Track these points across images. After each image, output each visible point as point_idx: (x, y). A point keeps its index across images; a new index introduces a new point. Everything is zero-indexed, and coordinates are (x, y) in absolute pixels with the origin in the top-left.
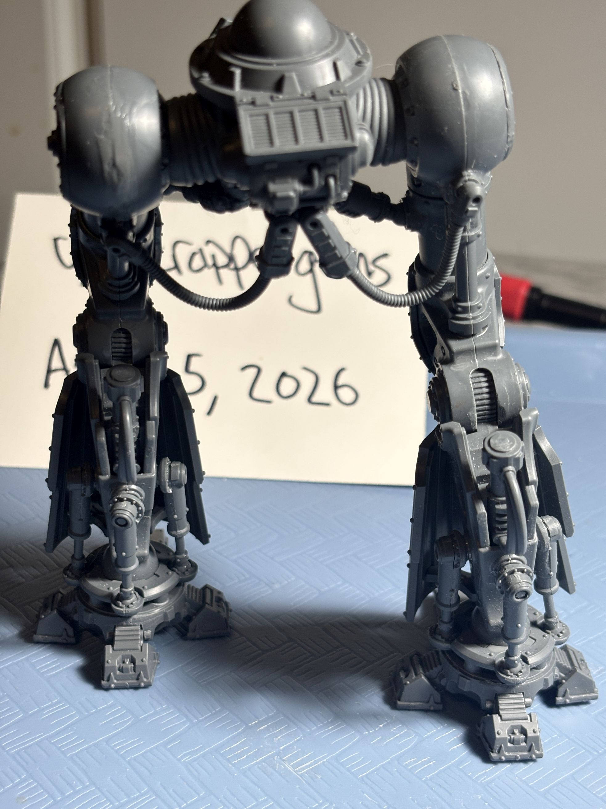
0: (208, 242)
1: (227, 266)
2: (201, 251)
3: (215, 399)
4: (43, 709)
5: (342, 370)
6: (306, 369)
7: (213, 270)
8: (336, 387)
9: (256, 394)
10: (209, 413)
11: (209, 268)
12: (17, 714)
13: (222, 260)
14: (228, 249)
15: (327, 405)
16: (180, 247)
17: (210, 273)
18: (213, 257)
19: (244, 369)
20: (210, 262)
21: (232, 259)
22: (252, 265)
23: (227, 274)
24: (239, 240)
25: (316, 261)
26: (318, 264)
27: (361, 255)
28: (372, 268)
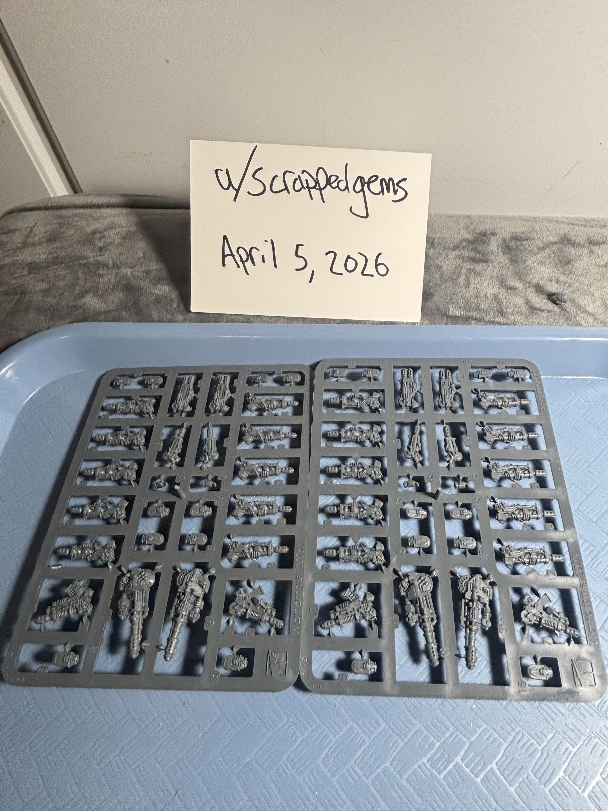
0: (303, 171)
1: (314, 187)
2: (299, 177)
3: (313, 272)
5: (380, 254)
6: (360, 253)
7: (307, 189)
8: (377, 265)
9: (334, 270)
10: (310, 282)
11: (305, 189)
13: (312, 184)
14: (315, 177)
15: (372, 276)
16: (287, 173)
17: (305, 192)
18: (307, 181)
19: (327, 254)
20: (305, 185)
21: (317, 182)
22: (328, 186)
23: (315, 192)
24: (321, 170)
25: (365, 183)
26: (366, 185)
27: (391, 179)
28: (396, 187)
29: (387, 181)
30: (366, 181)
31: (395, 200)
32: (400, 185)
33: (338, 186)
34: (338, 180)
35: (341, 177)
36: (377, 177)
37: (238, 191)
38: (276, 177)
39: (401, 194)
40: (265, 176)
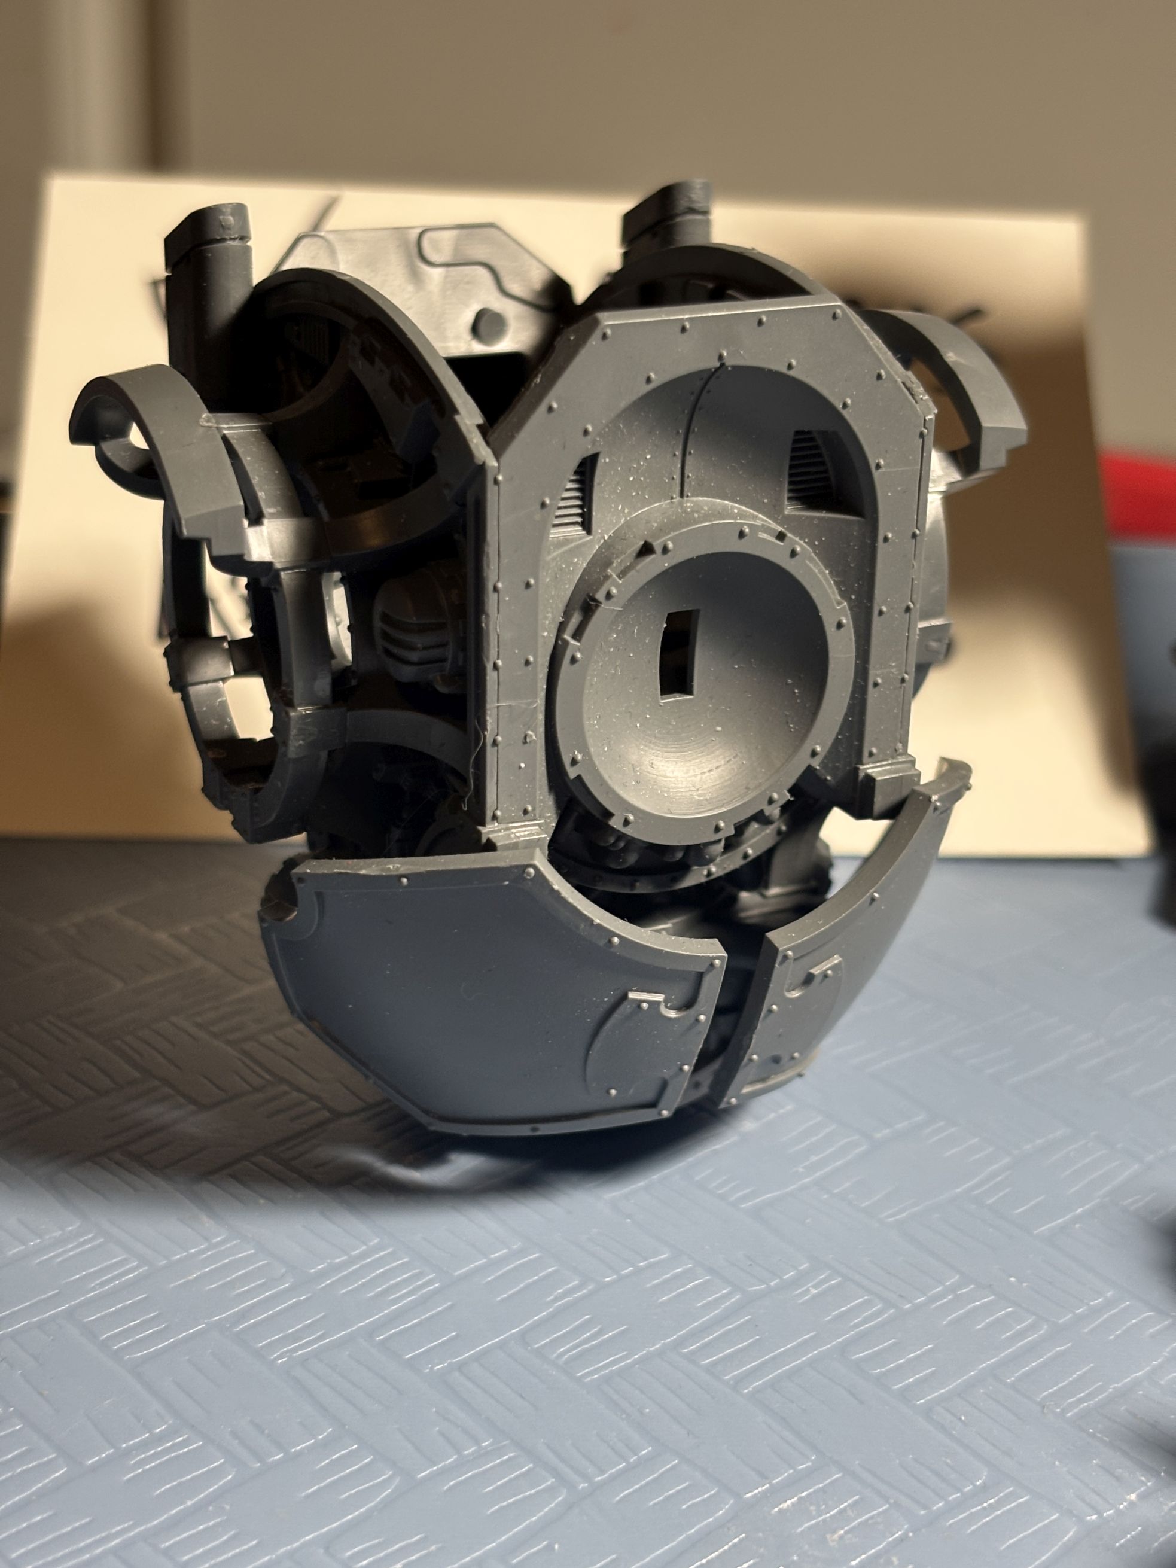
4: (128, 1453)
12: (48, 1467)
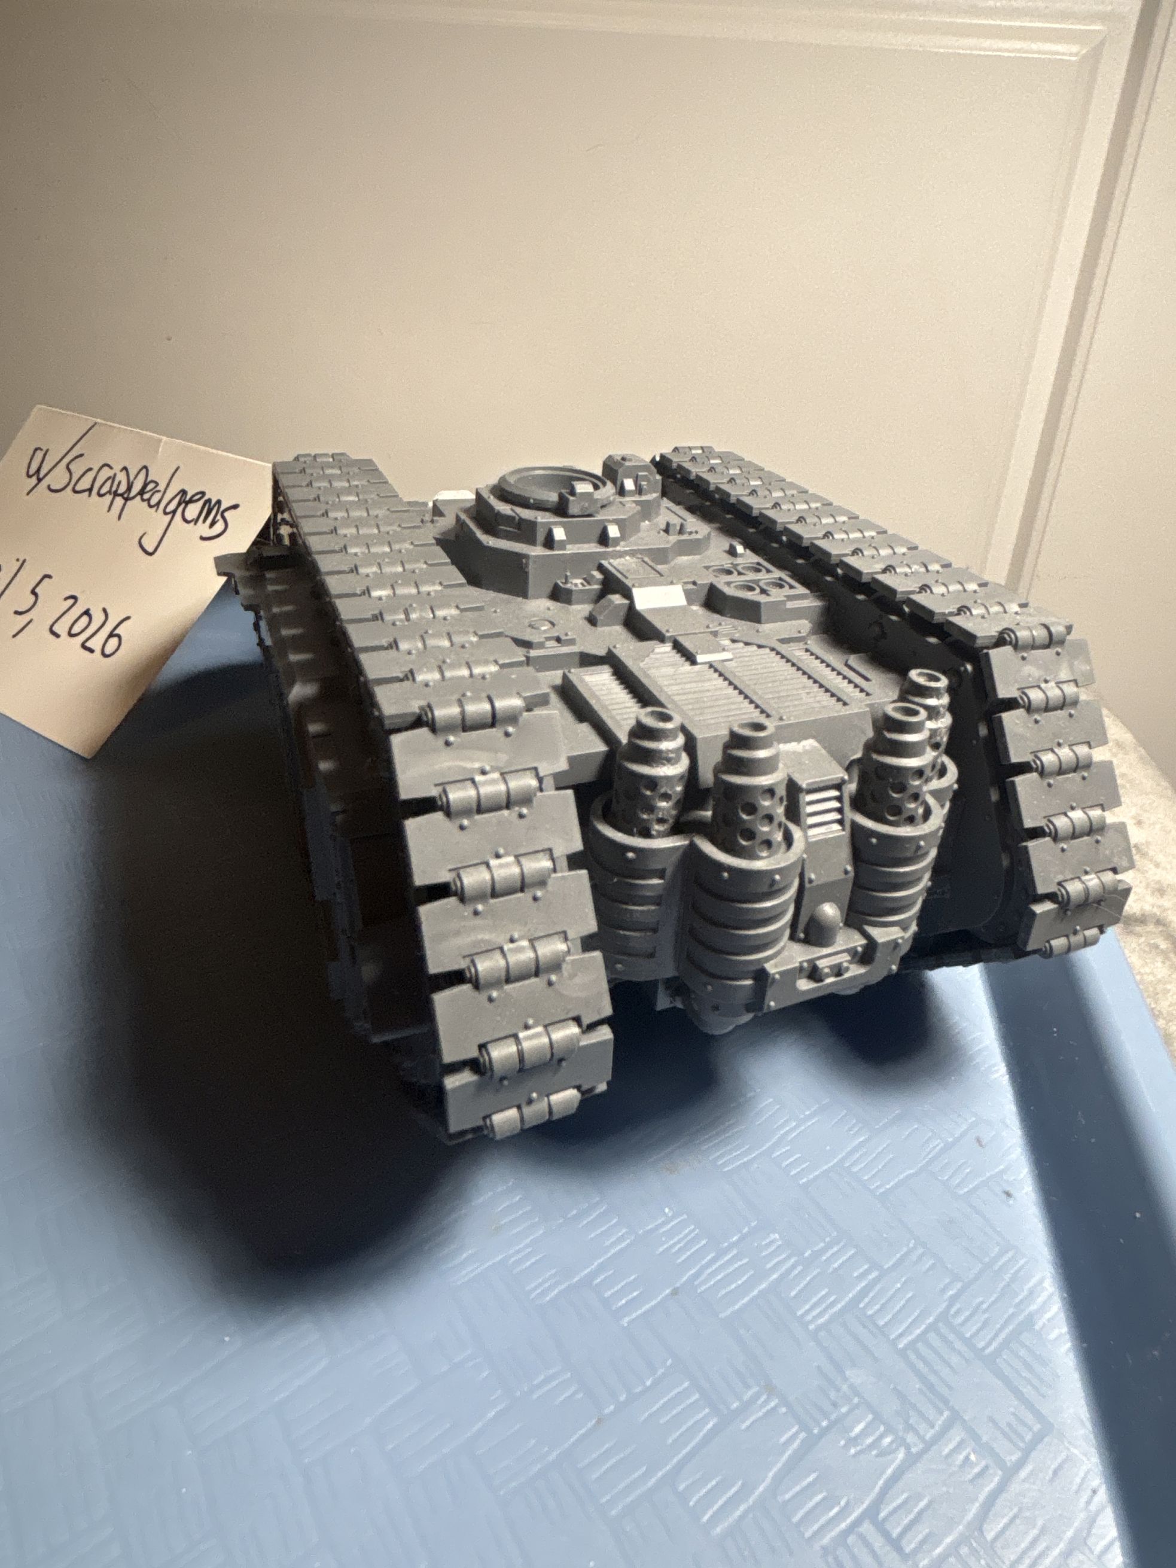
0: (125, 469)
1: (122, 495)
2: (115, 475)
3: (30, 622)
5: (127, 618)
6: (104, 610)
7: (113, 496)
8: (110, 636)
9: (55, 628)
10: (16, 635)
11: (111, 495)
13: (123, 489)
14: (132, 478)
15: (93, 652)
16: (106, 467)
17: (109, 498)
18: (120, 483)
19: (67, 598)
20: (114, 489)
21: (130, 488)
22: (138, 498)
23: (119, 501)
24: (144, 471)
25: (184, 499)
26: (183, 506)
27: (219, 502)
28: (219, 517)
29: (213, 502)
30: (188, 499)
31: (205, 535)
32: (226, 514)
33: (149, 500)
34: (158, 489)
35: (162, 487)
36: (203, 494)
37: (39, 480)
38: (90, 469)
39: (219, 527)
40: (77, 468)
